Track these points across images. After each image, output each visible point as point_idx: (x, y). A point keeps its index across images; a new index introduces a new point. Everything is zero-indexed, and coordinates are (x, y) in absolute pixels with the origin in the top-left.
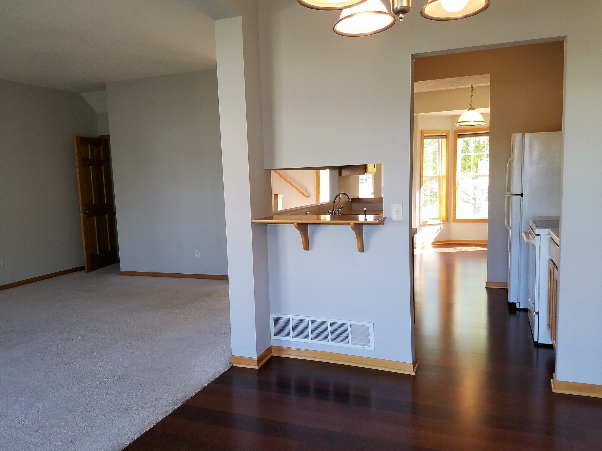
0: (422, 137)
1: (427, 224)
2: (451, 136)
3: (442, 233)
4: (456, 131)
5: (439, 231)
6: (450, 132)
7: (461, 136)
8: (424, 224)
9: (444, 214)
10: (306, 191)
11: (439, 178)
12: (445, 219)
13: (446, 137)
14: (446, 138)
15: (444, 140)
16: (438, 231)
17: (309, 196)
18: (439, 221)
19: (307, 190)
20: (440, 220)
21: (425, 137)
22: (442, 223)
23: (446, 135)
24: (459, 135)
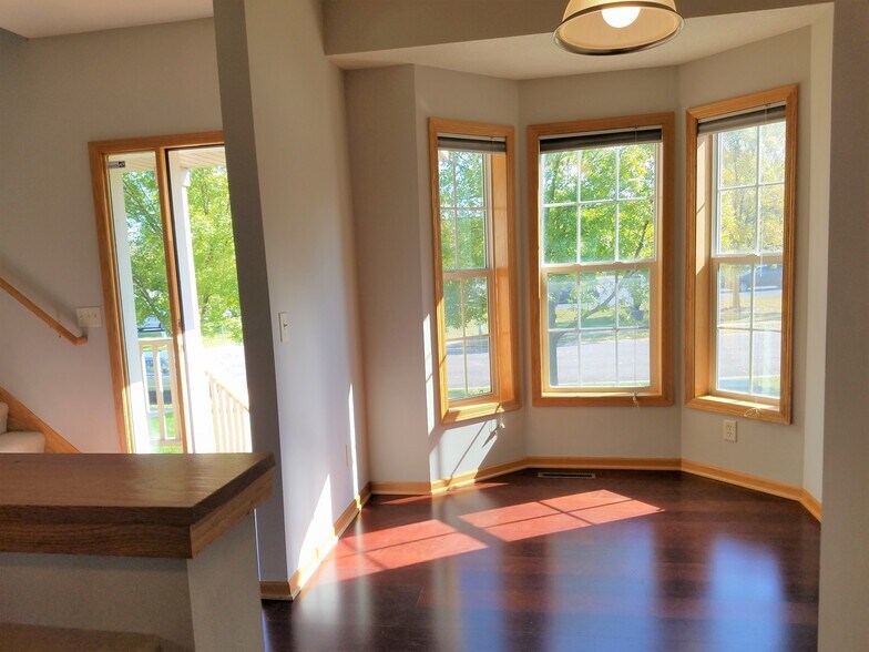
0: (432, 142)
1: (459, 419)
2: (519, 145)
3: (504, 440)
4: (535, 129)
5: (495, 438)
6: (517, 134)
7: (550, 145)
8: (450, 421)
9: (508, 382)
10: (75, 319)
11: (490, 274)
12: (511, 397)
13: (502, 146)
14: (505, 150)
15: (501, 156)
16: (491, 437)
17: (84, 337)
18: (490, 408)
19: (79, 315)
20: (495, 404)
21: (442, 142)
22: (501, 410)
23: (502, 140)
24: (542, 142)
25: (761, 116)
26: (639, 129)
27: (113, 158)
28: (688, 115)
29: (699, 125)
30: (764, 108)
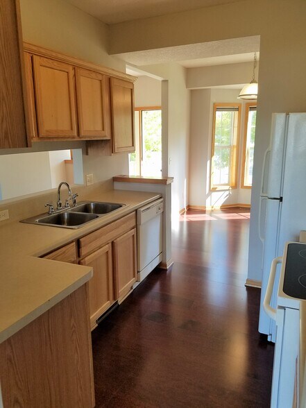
0: (215, 110)
1: (217, 190)
3: (231, 198)
5: (228, 197)
6: (242, 106)
8: (214, 190)
9: (233, 181)
11: (231, 147)
12: (234, 185)
13: (237, 109)
15: (237, 112)
18: (227, 187)
21: (218, 109)
22: (231, 188)
23: (237, 107)
24: (250, 108)
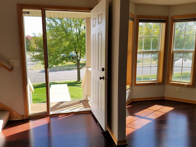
14: (133, 21)
15: (164, 24)
24: (140, 20)
25: (191, 20)
26: (161, 19)
27: (24, 10)
28: (172, 17)
29: (174, 20)
30: (192, 18)
